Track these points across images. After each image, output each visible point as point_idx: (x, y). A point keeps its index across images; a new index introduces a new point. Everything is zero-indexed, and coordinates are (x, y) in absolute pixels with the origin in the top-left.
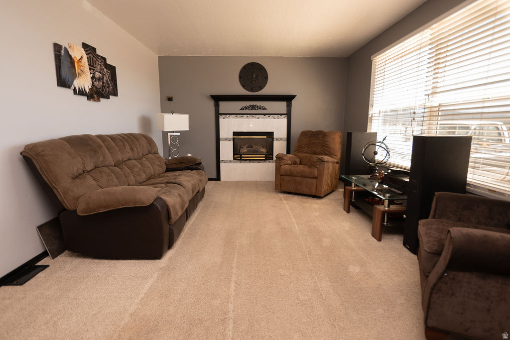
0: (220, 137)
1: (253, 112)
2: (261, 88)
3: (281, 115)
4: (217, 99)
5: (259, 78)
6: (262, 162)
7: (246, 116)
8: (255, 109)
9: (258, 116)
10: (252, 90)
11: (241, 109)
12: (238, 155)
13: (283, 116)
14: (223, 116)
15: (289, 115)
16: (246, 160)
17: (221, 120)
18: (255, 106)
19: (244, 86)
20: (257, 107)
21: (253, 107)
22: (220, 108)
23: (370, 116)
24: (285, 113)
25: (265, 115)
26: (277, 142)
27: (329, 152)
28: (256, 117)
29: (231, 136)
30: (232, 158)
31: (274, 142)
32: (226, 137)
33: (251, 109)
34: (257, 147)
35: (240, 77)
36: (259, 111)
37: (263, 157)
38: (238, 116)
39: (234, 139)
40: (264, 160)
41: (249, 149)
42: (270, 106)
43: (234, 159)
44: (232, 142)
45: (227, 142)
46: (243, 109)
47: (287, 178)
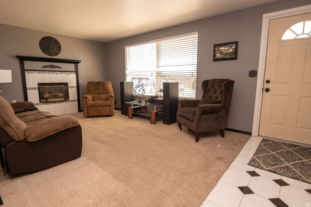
0: (27, 87)
1: (52, 70)
2: (57, 54)
3: (72, 72)
4: (22, 59)
5: (55, 48)
6: (61, 102)
7: (47, 72)
8: (54, 68)
9: (56, 72)
10: (50, 55)
11: (42, 67)
12: (43, 99)
13: (73, 73)
14: (28, 72)
15: (77, 72)
16: (50, 102)
17: (27, 75)
18: (54, 65)
19: (44, 52)
20: (55, 66)
21: (52, 66)
22: (25, 65)
23: (126, 74)
24: (74, 71)
25: (61, 71)
26: (71, 89)
27: (108, 92)
28: (55, 73)
29: (37, 86)
30: (38, 102)
31: (69, 89)
32: (32, 87)
33: (51, 68)
34: (55, 93)
35: (40, 45)
36: (56, 69)
37: (63, 99)
38: (41, 72)
39: (38, 87)
40: (63, 101)
41: (50, 94)
42: (64, 66)
43: (40, 102)
44: (37, 91)
45: (34, 91)
46: (45, 67)
47: (92, 108)
